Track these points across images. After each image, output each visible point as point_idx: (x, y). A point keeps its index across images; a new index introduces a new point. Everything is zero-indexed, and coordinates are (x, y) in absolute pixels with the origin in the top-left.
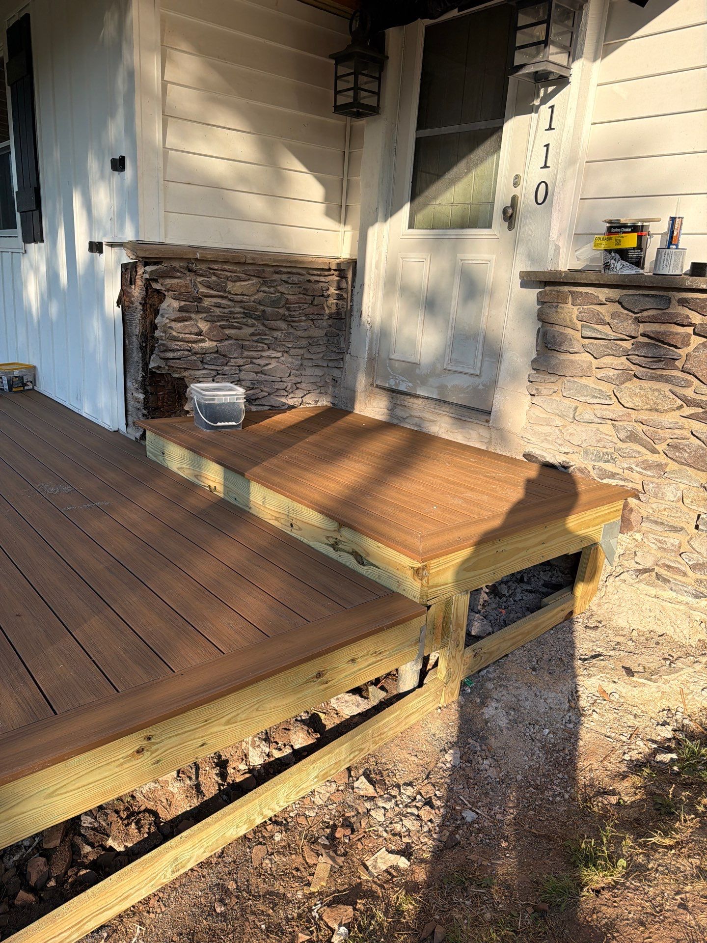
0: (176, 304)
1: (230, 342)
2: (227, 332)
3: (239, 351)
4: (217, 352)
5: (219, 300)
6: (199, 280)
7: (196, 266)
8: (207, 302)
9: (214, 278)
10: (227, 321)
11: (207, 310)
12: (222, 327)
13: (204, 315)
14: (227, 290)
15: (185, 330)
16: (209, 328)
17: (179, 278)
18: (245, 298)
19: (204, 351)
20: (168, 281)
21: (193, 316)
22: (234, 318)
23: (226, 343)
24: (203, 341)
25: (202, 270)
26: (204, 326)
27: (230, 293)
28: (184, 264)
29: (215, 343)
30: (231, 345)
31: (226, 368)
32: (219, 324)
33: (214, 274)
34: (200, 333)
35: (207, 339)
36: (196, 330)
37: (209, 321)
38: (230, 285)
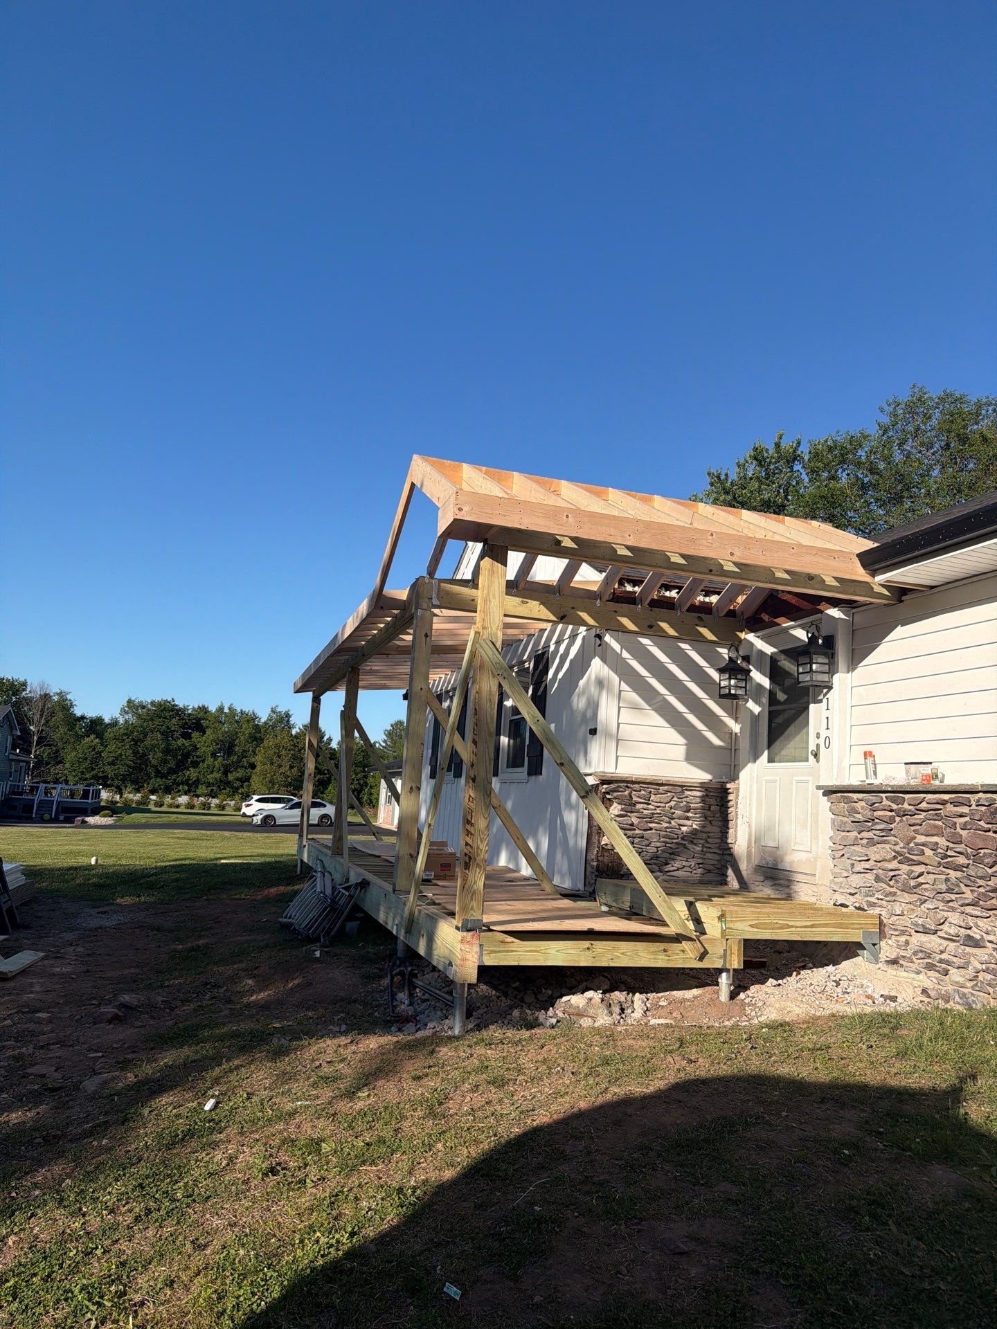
0: (620, 807)
1: (651, 831)
2: (650, 825)
3: (657, 838)
4: (643, 837)
5: (645, 805)
6: (634, 793)
7: (632, 785)
8: (638, 806)
9: (643, 792)
11: (638, 812)
12: (647, 822)
13: (635, 814)
14: (651, 799)
16: (639, 822)
17: (622, 791)
18: (663, 805)
19: (634, 836)
20: (615, 794)
21: (629, 814)
22: (655, 817)
24: (634, 830)
25: (635, 787)
26: (635, 821)
27: (653, 801)
28: (625, 784)
29: (642, 832)
30: (652, 833)
31: (648, 848)
33: (643, 790)
34: (632, 825)
35: (637, 828)
37: (639, 818)
38: (653, 797)
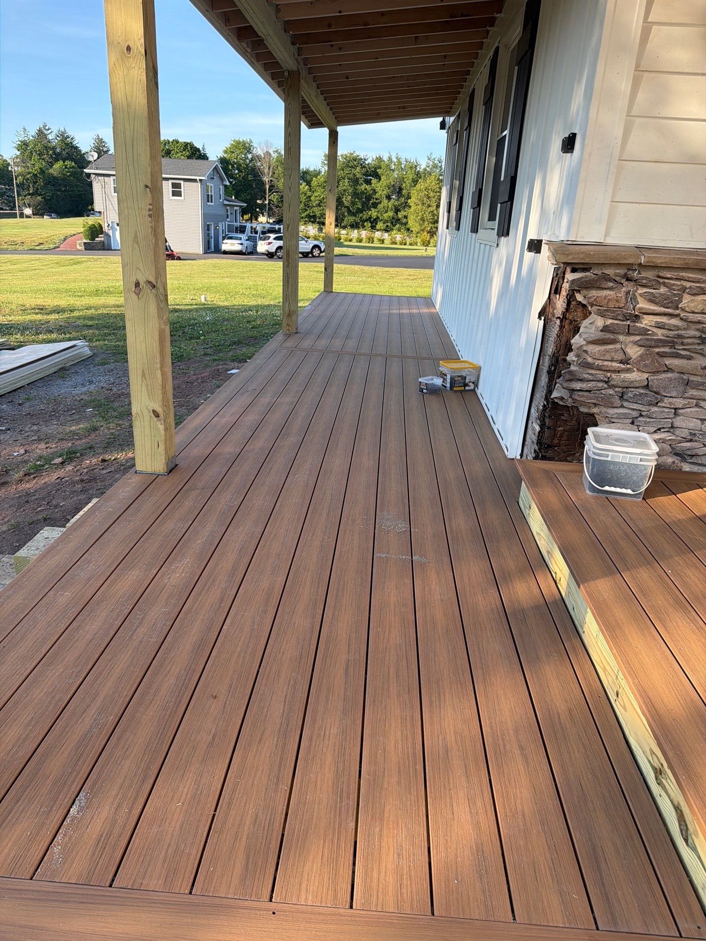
0: (600, 322)
1: (670, 375)
2: (668, 361)
3: (681, 389)
4: (647, 386)
5: (664, 320)
6: (640, 291)
7: (639, 273)
9: (663, 290)
10: (671, 347)
12: (661, 355)
13: (638, 338)
14: (680, 306)
15: (604, 355)
16: (641, 356)
17: (610, 289)
19: (626, 384)
21: (621, 338)
22: (682, 344)
23: (664, 376)
25: (646, 278)
26: (634, 352)
27: (683, 310)
28: (622, 271)
29: (646, 375)
30: (670, 380)
31: (656, 409)
32: (657, 350)
33: (664, 284)
34: (626, 361)
35: (635, 369)
36: (621, 356)
37: (643, 346)
38: (686, 300)
